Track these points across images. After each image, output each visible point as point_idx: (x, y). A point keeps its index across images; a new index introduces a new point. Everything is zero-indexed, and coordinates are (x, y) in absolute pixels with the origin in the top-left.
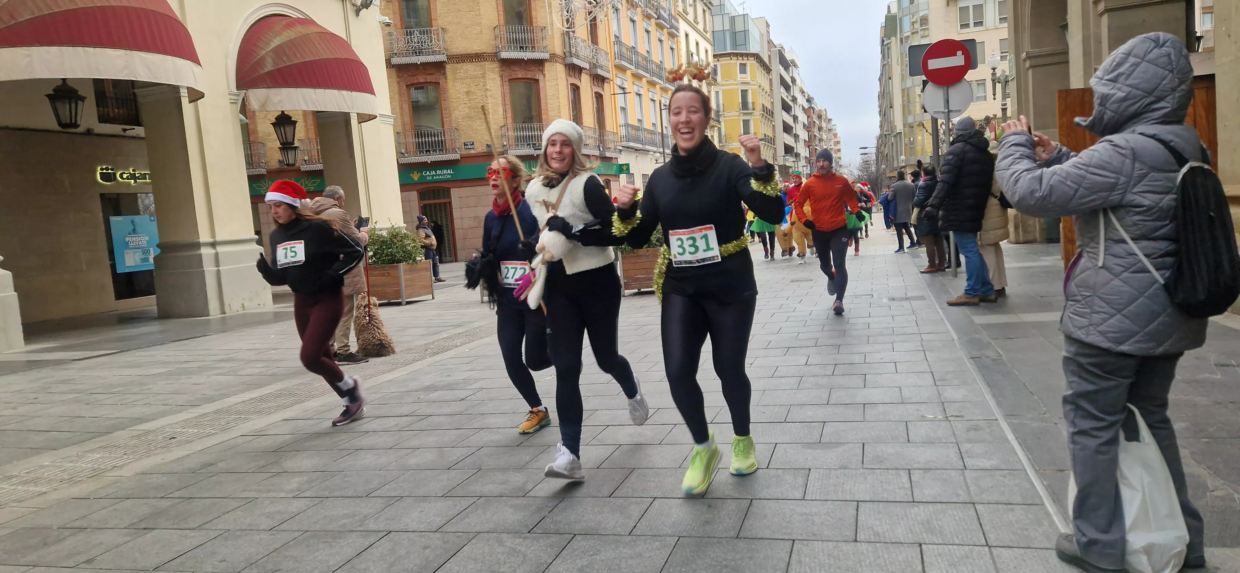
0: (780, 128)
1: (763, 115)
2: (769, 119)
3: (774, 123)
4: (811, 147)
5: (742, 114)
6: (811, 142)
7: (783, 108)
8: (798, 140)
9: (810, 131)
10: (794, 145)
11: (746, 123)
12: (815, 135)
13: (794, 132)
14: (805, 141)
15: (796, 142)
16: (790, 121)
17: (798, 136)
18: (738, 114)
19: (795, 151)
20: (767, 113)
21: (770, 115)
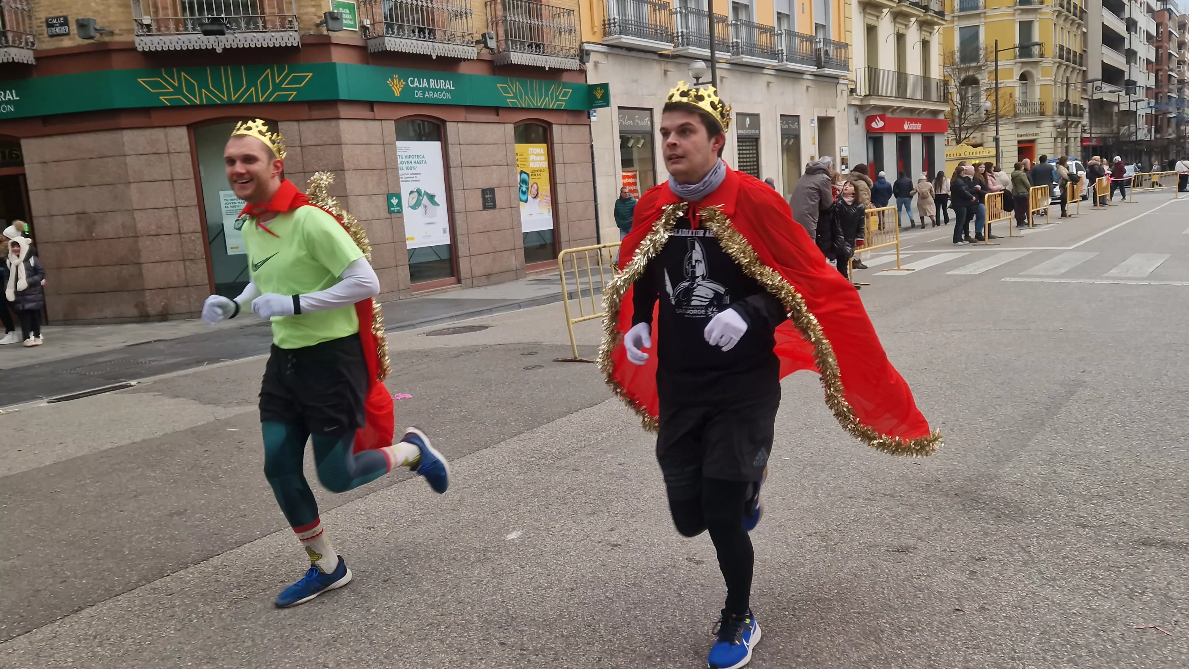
0: (1096, 36)
1: (1060, 13)
2: (1073, 21)
3: (1085, 30)
4: (1160, 73)
5: (1019, 12)
6: (1161, 64)
7: (1103, 4)
8: (1133, 60)
9: (1161, 47)
10: (1125, 68)
11: (1026, 28)
12: (1170, 54)
13: (1127, 46)
14: (1148, 62)
15: (1128, 62)
16: (1118, 26)
17: (1135, 53)
18: (1011, 11)
19: (1126, 77)
20: (1069, 10)
21: (1075, 14)
